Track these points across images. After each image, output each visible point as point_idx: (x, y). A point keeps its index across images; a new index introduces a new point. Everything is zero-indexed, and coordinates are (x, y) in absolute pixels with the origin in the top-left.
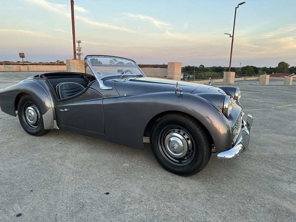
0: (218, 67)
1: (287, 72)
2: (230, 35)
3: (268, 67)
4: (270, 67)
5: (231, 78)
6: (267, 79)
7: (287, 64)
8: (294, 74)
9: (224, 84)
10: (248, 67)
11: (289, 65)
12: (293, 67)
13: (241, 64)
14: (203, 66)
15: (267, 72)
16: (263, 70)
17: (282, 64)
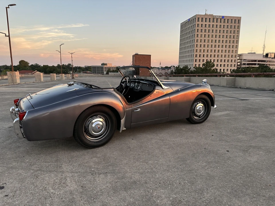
1: (30, 70)
2: (6, 34)
5: (17, 77)
6: (41, 77)
7: (27, 62)
8: (36, 71)
9: (15, 84)
11: (29, 63)
12: (32, 65)
16: (5, 67)
17: (22, 62)
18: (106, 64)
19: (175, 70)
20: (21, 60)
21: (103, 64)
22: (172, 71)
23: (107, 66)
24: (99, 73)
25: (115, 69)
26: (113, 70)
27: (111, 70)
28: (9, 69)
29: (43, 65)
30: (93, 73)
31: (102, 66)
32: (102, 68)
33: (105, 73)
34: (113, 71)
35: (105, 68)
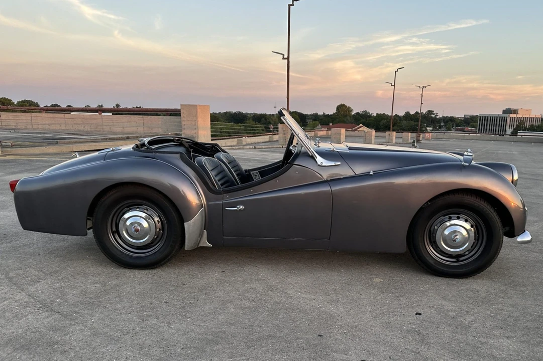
0: (235, 113)
1: (351, 123)
2: (283, 55)
3: (321, 113)
4: (324, 113)
6: (342, 136)
7: (349, 108)
8: (361, 125)
11: (352, 110)
12: (358, 114)
13: (275, 107)
15: (320, 123)
16: (314, 118)
17: (341, 108)
18: (515, 112)
20: (339, 104)
21: (507, 111)
23: (518, 116)
24: (493, 131)
25: (538, 124)
26: (532, 125)
27: (528, 125)
28: (318, 121)
29: (377, 114)
30: (480, 131)
31: (505, 115)
32: (505, 119)
33: (509, 131)
34: (532, 129)
35: (512, 119)
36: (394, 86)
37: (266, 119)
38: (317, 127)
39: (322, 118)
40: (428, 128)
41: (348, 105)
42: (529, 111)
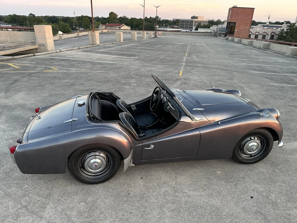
0: (51, 17)
1: (118, 23)
3: (100, 17)
4: (102, 17)
5: (97, 38)
6: (121, 37)
8: (123, 24)
10: (82, 17)
11: (117, 16)
12: (121, 17)
14: (34, 15)
15: (101, 23)
16: (97, 19)
17: (112, 14)
18: (197, 18)
19: (287, 29)
20: (111, 12)
21: (193, 17)
22: (283, 30)
23: (198, 20)
24: (187, 28)
25: (207, 24)
26: (204, 25)
27: (202, 24)
28: (100, 21)
29: (131, 18)
30: (181, 27)
31: (192, 20)
32: (192, 22)
33: (194, 28)
34: (204, 27)
35: (196, 22)
36: (144, 7)
37: (70, 20)
38: (100, 25)
39: (102, 20)
40: (157, 26)
41: (115, 13)
42: (203, 17)
